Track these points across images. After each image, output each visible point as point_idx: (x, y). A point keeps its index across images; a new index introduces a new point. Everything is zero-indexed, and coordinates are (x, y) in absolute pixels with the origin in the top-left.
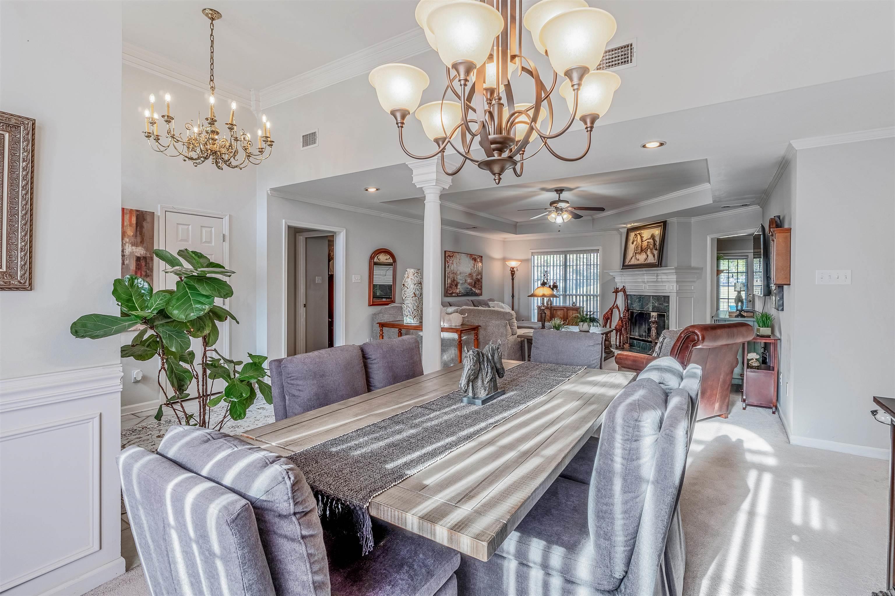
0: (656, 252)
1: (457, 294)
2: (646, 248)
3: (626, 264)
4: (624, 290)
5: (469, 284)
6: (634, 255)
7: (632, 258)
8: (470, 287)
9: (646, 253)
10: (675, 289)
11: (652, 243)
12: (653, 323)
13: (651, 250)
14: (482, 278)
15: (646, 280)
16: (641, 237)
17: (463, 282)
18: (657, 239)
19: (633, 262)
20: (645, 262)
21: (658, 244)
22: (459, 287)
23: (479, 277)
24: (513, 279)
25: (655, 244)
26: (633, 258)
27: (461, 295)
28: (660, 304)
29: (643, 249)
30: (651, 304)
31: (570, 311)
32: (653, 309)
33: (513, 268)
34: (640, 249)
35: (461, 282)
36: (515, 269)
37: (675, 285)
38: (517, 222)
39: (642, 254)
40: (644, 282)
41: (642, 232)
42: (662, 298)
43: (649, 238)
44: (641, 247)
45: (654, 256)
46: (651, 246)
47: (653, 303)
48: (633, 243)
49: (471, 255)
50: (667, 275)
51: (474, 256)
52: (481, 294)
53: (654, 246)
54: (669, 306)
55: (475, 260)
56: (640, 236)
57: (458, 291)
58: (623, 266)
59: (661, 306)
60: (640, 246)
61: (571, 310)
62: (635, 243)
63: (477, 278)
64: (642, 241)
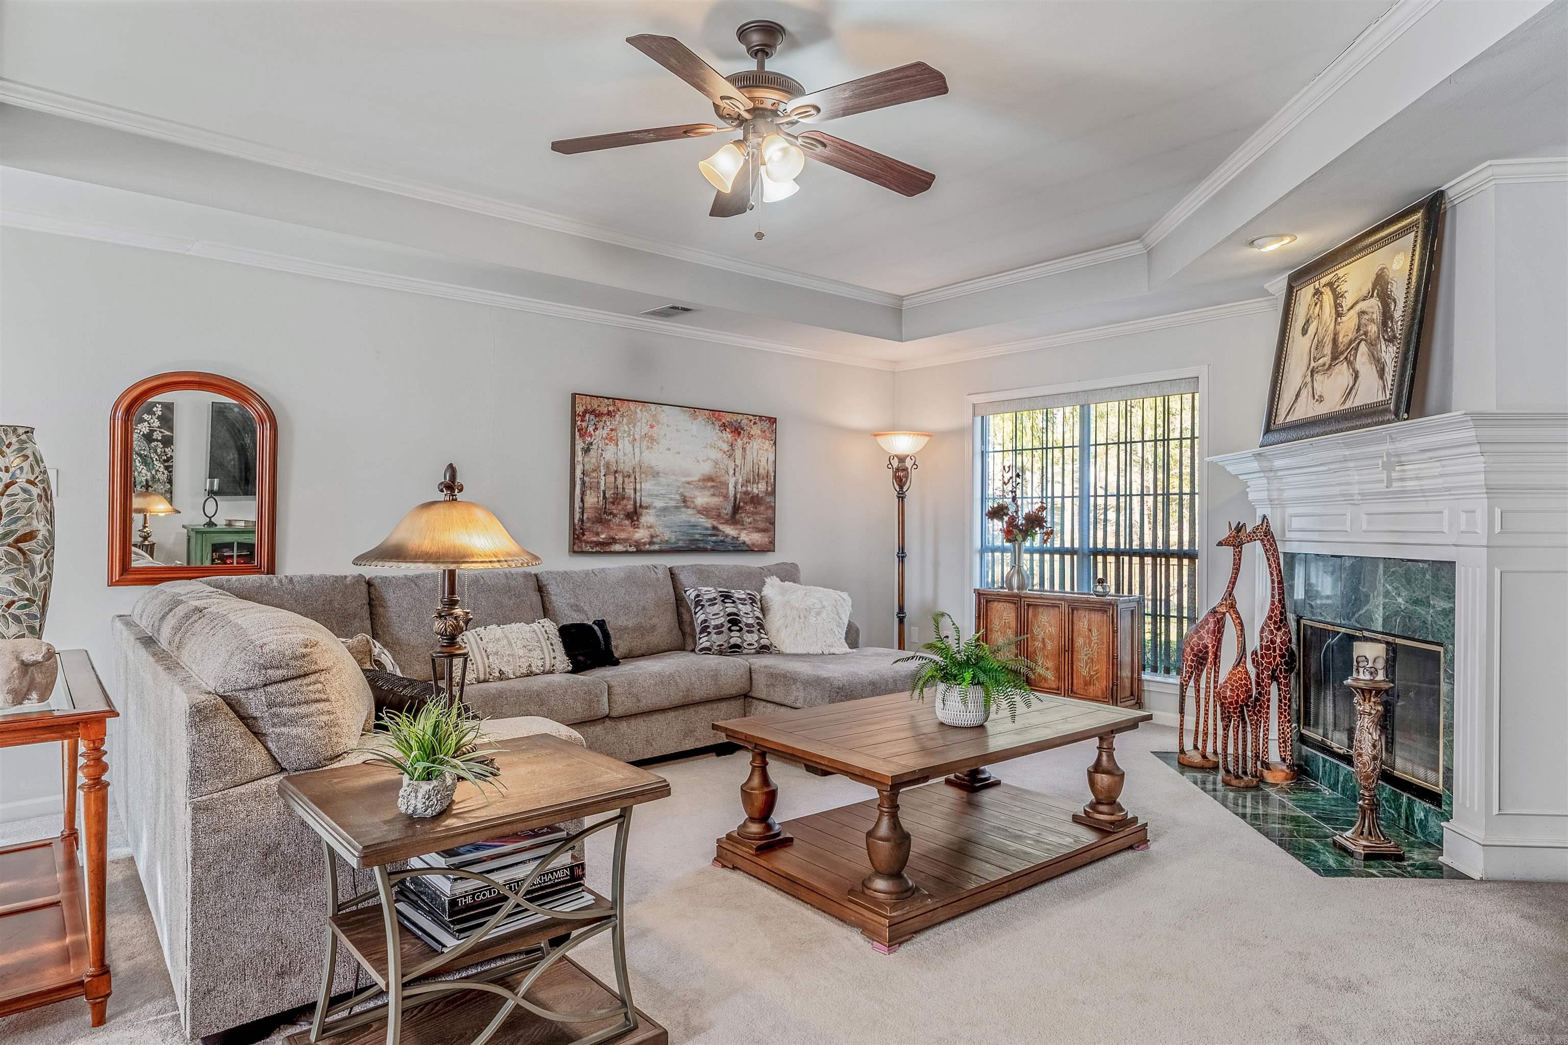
0: (1389, 354)
1: (637, 544)
2: (1351, 342)
3: (1280, 420)
4: (1266, 535)
5: (705, 511)
6: (1309, 379)
7: (1298, 395)
8: (708, 523)
9: (1350, 363)
10: (1481, 527)
11: (1377, 315)
12: (1365, 692)
13: (1372, 345)
14: (773, 493)
15: (1355, 489)
16: (1337, 296)
17: (673, 503)
18: (1399, 291)
19: (1306, 410)
20: (1348, 405)
21: (1398, 314)
22: (648, 518)
23: (759, 489)
24: (901, 497)
25: (1387, 316)
26: (1304, 393)
27: (656, 547)
28: (1416, 602)
29: (1341, 347)
30: (1381, 600)
31: (1082, 613)
32: (1386, 619)
33: (902, 459)
34: (1328, 350)
35: (659, 504)
36: (908, 463)
37: (1481, 505)
38: (901, 298)
39: (1337, 369)
40: (1348, 498)
41: (1341, 273)
42: (1423, 572)
43: (1364, 292)
44: (1335, 341)
45: (1381, 373)
46: (1373, 329)
47: (1387, 594)
48: (1304, 332)
49: (715, 415)
50: (1439, 459)
51: (728, 418)
52: (768, 548)
53: (1385, 324)
54: (1452, 610)
55: (737, 430)
56: (1334, 291)
57: (641, 534)
58: (1268, 430)
59: (1420, 610)
60: (1328, 340)
61: (1086, 609)
62: (1312, 330)
63: (746, 493)
64: (1339, 315)
